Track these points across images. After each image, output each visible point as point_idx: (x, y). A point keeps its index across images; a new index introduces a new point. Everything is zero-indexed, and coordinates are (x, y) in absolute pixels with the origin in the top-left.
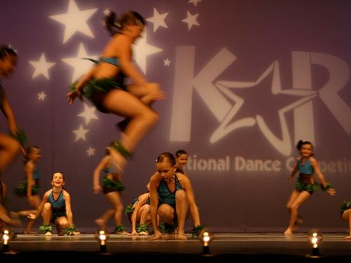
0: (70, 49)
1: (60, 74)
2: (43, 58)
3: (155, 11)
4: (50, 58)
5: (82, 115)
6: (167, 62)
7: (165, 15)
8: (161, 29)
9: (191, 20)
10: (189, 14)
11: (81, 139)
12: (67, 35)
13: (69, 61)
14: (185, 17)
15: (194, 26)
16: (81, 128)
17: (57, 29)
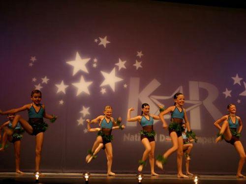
0: (76, 78)
1: (71, 91)
2: (62, 83)
3: (120, 60)
4: (66, 83)
5: (82, 112)
6: (125, 86)
7: (125, 62)
8: (122, 69)
9: (138, 65)
10: (137, 61)
11: (81, 124)
12: (75, 72)
13: (76, 85)
14: (135, 63)
15: (139, 68)
16: (81, 118)
17: (70, 68)
